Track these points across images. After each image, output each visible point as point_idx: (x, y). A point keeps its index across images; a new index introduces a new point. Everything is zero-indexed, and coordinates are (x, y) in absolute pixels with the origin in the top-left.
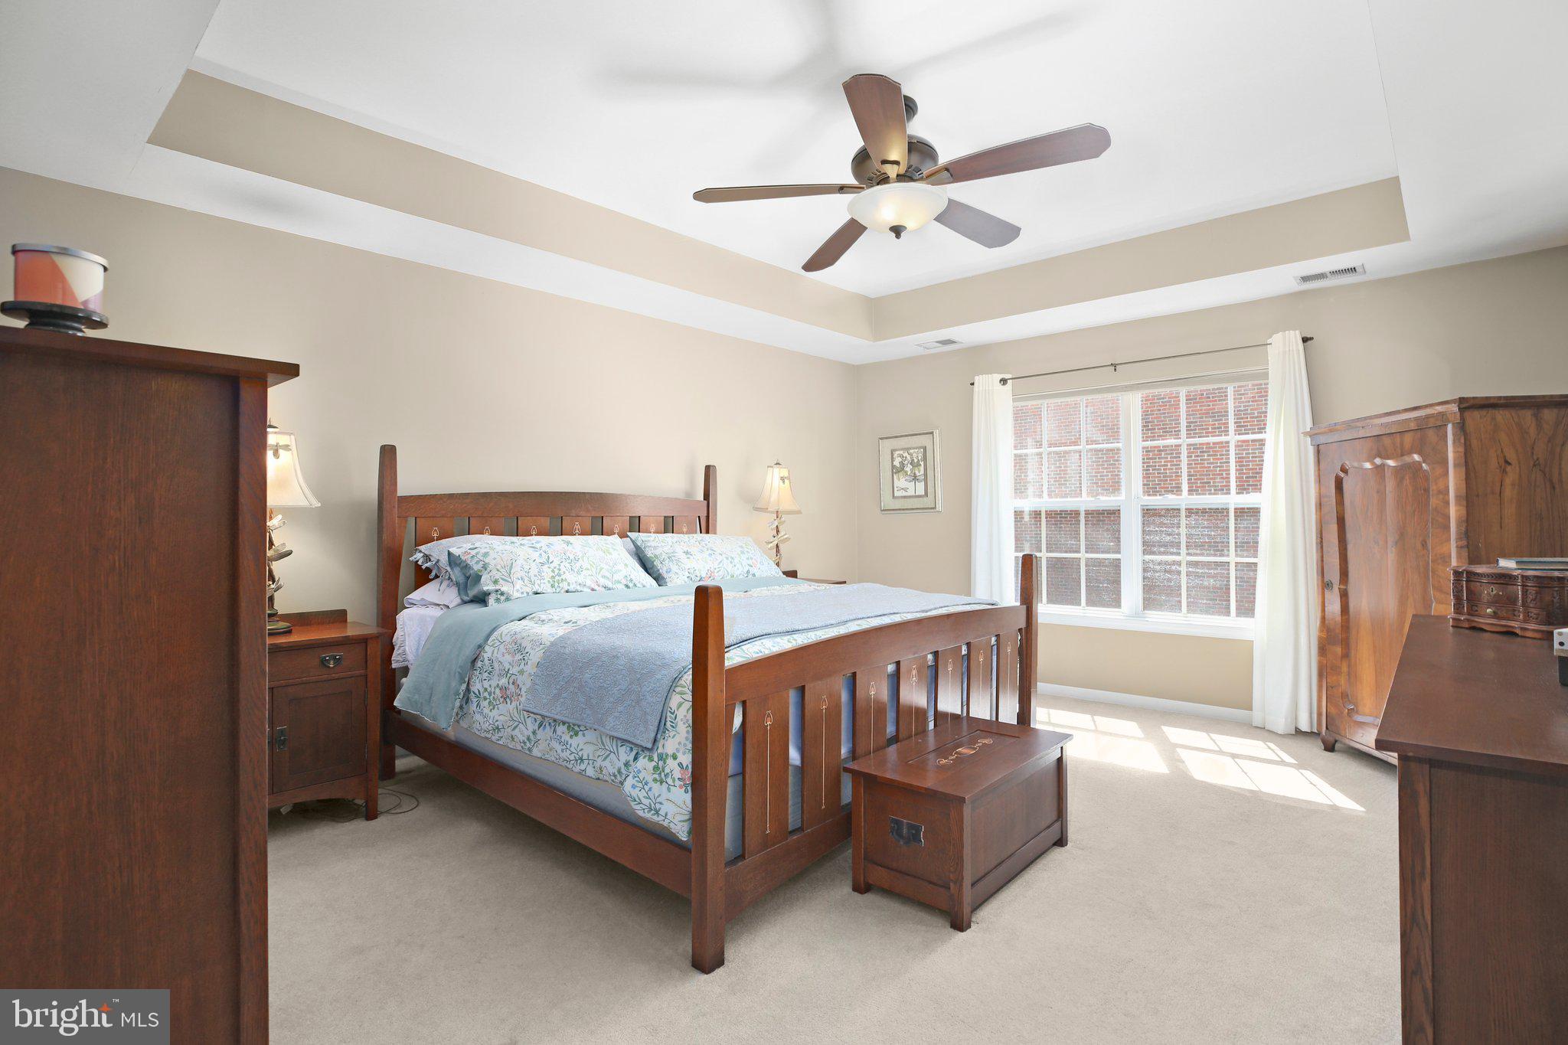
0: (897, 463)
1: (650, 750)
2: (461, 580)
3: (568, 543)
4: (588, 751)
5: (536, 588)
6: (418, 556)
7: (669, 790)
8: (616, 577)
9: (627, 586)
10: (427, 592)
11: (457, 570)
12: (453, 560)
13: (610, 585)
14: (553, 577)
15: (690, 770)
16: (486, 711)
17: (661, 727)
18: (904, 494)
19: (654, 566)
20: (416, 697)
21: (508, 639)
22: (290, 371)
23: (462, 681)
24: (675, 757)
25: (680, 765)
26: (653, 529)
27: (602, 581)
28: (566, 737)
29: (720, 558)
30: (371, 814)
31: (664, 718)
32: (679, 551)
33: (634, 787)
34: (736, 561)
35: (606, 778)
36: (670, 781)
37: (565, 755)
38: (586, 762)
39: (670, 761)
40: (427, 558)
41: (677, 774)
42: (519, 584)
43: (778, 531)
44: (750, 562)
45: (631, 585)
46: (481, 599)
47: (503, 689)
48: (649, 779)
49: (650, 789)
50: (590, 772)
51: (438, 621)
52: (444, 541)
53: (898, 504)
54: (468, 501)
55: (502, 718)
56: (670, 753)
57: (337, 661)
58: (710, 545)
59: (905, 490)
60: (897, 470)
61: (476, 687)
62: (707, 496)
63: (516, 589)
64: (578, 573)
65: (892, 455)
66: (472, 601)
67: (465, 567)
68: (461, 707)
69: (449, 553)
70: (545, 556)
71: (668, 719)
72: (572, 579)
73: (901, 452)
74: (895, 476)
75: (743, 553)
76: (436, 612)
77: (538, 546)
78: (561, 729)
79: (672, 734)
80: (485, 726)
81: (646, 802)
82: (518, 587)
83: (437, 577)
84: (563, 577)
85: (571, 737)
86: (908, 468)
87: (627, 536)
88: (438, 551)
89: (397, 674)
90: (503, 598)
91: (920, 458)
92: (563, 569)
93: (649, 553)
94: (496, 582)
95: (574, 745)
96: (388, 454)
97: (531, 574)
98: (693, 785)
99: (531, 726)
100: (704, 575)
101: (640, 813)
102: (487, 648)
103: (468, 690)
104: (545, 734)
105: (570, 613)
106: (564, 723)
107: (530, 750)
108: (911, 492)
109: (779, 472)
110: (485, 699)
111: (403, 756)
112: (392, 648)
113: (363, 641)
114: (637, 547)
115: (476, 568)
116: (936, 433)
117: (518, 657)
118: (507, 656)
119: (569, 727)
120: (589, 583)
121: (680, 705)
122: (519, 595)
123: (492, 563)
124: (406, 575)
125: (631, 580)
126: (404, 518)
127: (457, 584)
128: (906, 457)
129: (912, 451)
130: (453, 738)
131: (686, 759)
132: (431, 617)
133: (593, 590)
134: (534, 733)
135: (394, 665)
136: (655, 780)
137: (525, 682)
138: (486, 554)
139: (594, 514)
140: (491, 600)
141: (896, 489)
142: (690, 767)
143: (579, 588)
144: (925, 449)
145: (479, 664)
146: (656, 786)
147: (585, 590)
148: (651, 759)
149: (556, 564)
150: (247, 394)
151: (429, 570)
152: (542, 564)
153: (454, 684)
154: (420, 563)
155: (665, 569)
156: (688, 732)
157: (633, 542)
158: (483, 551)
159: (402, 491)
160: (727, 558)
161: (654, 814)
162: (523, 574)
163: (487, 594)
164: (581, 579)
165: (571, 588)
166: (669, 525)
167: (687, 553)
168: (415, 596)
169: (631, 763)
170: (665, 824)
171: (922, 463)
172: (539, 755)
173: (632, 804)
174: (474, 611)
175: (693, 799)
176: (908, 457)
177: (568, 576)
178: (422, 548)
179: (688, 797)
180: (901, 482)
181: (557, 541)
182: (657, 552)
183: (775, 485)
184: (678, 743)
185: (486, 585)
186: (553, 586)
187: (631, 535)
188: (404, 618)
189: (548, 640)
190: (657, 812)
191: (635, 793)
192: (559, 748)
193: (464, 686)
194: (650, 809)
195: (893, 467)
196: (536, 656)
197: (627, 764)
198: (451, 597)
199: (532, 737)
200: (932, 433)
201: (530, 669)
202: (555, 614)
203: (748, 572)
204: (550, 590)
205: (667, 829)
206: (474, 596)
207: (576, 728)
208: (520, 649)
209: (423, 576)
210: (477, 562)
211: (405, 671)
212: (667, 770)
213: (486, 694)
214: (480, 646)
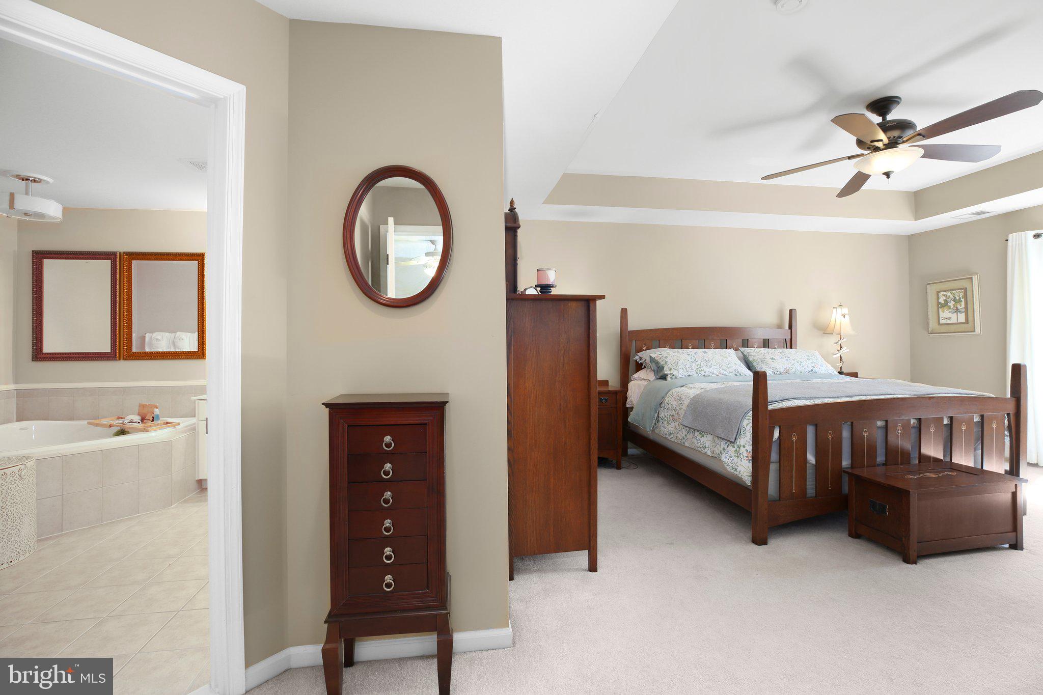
0: (942, 300)
1: (733, 443)
2: (656, 368)
3: (705, 352)
4: (708, 444)
5: (689, 373)
6: (637, 358)
7: (741, 461)
8: (730, 370)
9: (736, 375)
10: (641, 374)
11: (654, 364)
12: (652, 360)
13: (727, 374)
14: (697, 369)
15: (751, 453)
16: (666, 426)
17: (738, 433)
18: (948, 322)
19: (753, 365)
20: (637, 418)
21: (675, 395)
22: (603, 297)
23: (656, 411)
24: (744, 447)
25: (747, 450)
26: (756, 345)
27: (723, 372)
28: (699, 437)
29: (793, 362)
30: (619, 467)
31: (740, 429)
32: (768, 357)
33: (726, 458)
34: (804, 364)
35: (716, 456)
36: (742, 457)
37: (698, 445)
38: (707, 448)
39: (742, 448)
40: (641, 358)
41: (745, 454)
42: (681, 371)
43: (841, 348)
44: (813, 365)
45: (738, 374)
46: (664, 378)
47: (673, 416)
48: (733, 455)
49: (733, 460)
50: (709, 453)
51: (646, 386)
52: (648, 351)
53: (943, 329)
54: (658, 332)
55: (672, 429)
56: (742, 445)
57: (606, 400)
58: (787, 355)
59: (949, 319)
60: (940, 306)
61: (662, 415)
62: (790, 327)
63: (680, 373)
64: (710, 367)
65: (938, 295)
66: (660, 378)
67: (657, 363)
68: (655, 424)
69: (650, 356)
70: (693, 358)
71: (742, 430)
72: (707, 370)
73: (945, 293)
74: (940, 310)
75: (808, 359)
76: (645, 383)
77: (690, 353)
78: (697, 434)
79: (743, 437)
80: (665, 432)
81: (731, 465)
82: (680, 372)
83: (645, 367)
84: (702, 369)
85: (701, 437)
86: (951, 304)
87: (739, 350)
88: (645, 356)
89: (629, 410)
90: (674, 377)
91: (961, 296)
92: (702, 365)
93: (751, 359)
94: (671, 370)
95: (702, 441)
96: (624, 312)
97: (687, 367)
98: (753, 460)
99: (684, 432)
100: (782, 371)
101: (729, 469)
102: (666, 398)
103: (658, 416)
104: (690, 436)
105: (703, 385)
106: (698, 431)
107: (684, 443)
108: (954, 320)
109: (840, 311)
110: (665, 420)
111: (631, 448)
112: (627, 398)
113: (615, 393)
114: (744, 356)
115: (662, 363)
116: (975, 278)
117: (679, 402)
118: (674, 401)
119: (700, 433)
120: (715, 372)
121: (748, 424)
122: (681, 376)
123: (669, 361)
124: (632, 366)
125: (738, 372)
126: (631, 340)
127: (654, 371)
128: (949, 296)
129: (954, 292)
130: (652, 439)
131: (750, 448)
132: (643, 385)
133: (717, 376)
134: (686, 435)
135: (627, 406)
136: (735, 456)
137: (682, 413)
138: (666, 357)
139: (723, 338)
140: (668, 378)
141: (941, 319)
142: (751, 452)
143: (710, 374)
144: (965, 289)
145: (663, 405)
146: (736, 459)
147: (713, 375)
148: (734, 447)
149: (698, 362)
150: (591, 305)
151: (642, 364)
152: (692, 362)
153: (652, 413)
154: (638, 361)
155: (759, 367)
156: (750, 436)
157: (742, 353)
158: (665, 356)
159: (629, 329)
160: (798, 362)
161: (734, 471)
162: (683, 367)
163: (667, 375)
164: (711, 370)
165: (706, 374)
166: (766, 344)
167: (772, 359)
168: (636, 375)
169: (726, 448)
170: (740, 475)
171: (963, 300)
172: (688, 445)
173: (725, 465)
174: (662, 382)
175: (753, 467)
176: (951, 296)
177: (704, 368)
178: (639, 354)
179: (750, 465)
180: (945, 314)
181: (700, 352)
182: (755, 358)
183: (840, 319)
184: (746, 441)
185: (666, 371)
186: (697, 373)
187: (742, 349)
188: (631, 385)
189: (692, 395)
190: (736, 470)
191: (726, 460)
192: (696, 442)
193: (656, 415)
194: (733, 469)
195: (939, 303)
196: (687, 402)
197: (724, 449)
198: (652, 377)
199: (685, 437)
200: (971, 278)
201: (684, 407)
202: (697, 385)
203: (812, 371)
204: (696, 375)
205: (741, 479)
206: (661, 376)
207: (703, 433)
208: (680, 399)
209: (639, 367)
210: (663, 361)
211: (632, 408)
212: (741, 452)
213: (666, 418)
214: (663, 398)
